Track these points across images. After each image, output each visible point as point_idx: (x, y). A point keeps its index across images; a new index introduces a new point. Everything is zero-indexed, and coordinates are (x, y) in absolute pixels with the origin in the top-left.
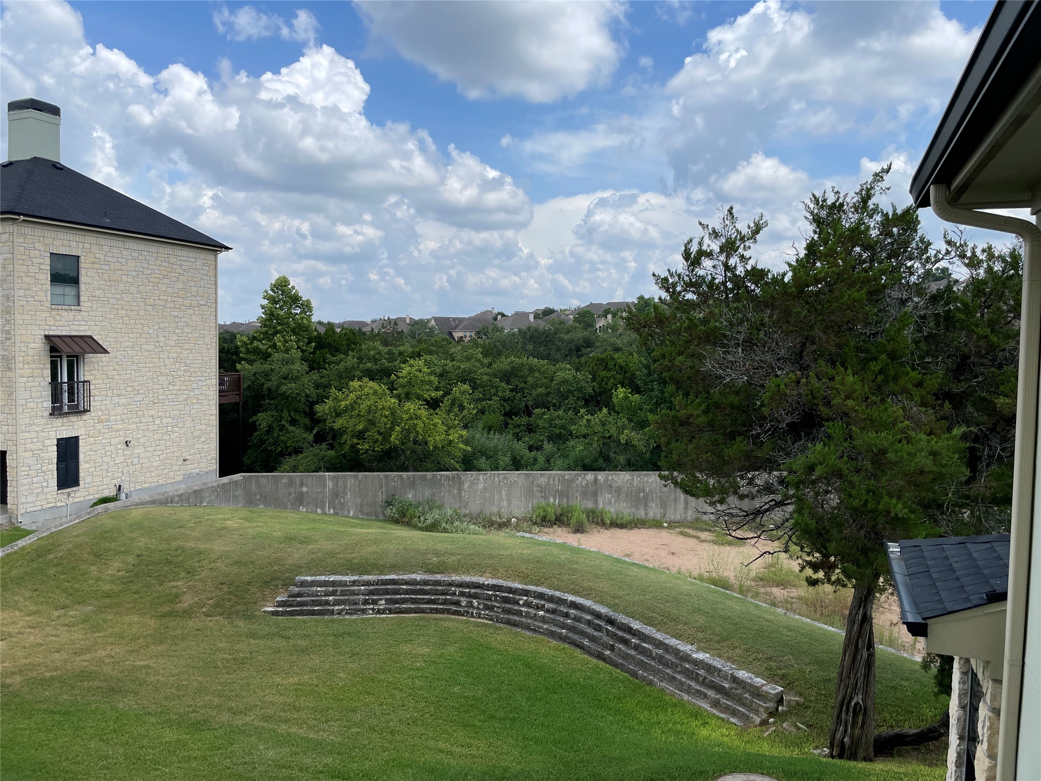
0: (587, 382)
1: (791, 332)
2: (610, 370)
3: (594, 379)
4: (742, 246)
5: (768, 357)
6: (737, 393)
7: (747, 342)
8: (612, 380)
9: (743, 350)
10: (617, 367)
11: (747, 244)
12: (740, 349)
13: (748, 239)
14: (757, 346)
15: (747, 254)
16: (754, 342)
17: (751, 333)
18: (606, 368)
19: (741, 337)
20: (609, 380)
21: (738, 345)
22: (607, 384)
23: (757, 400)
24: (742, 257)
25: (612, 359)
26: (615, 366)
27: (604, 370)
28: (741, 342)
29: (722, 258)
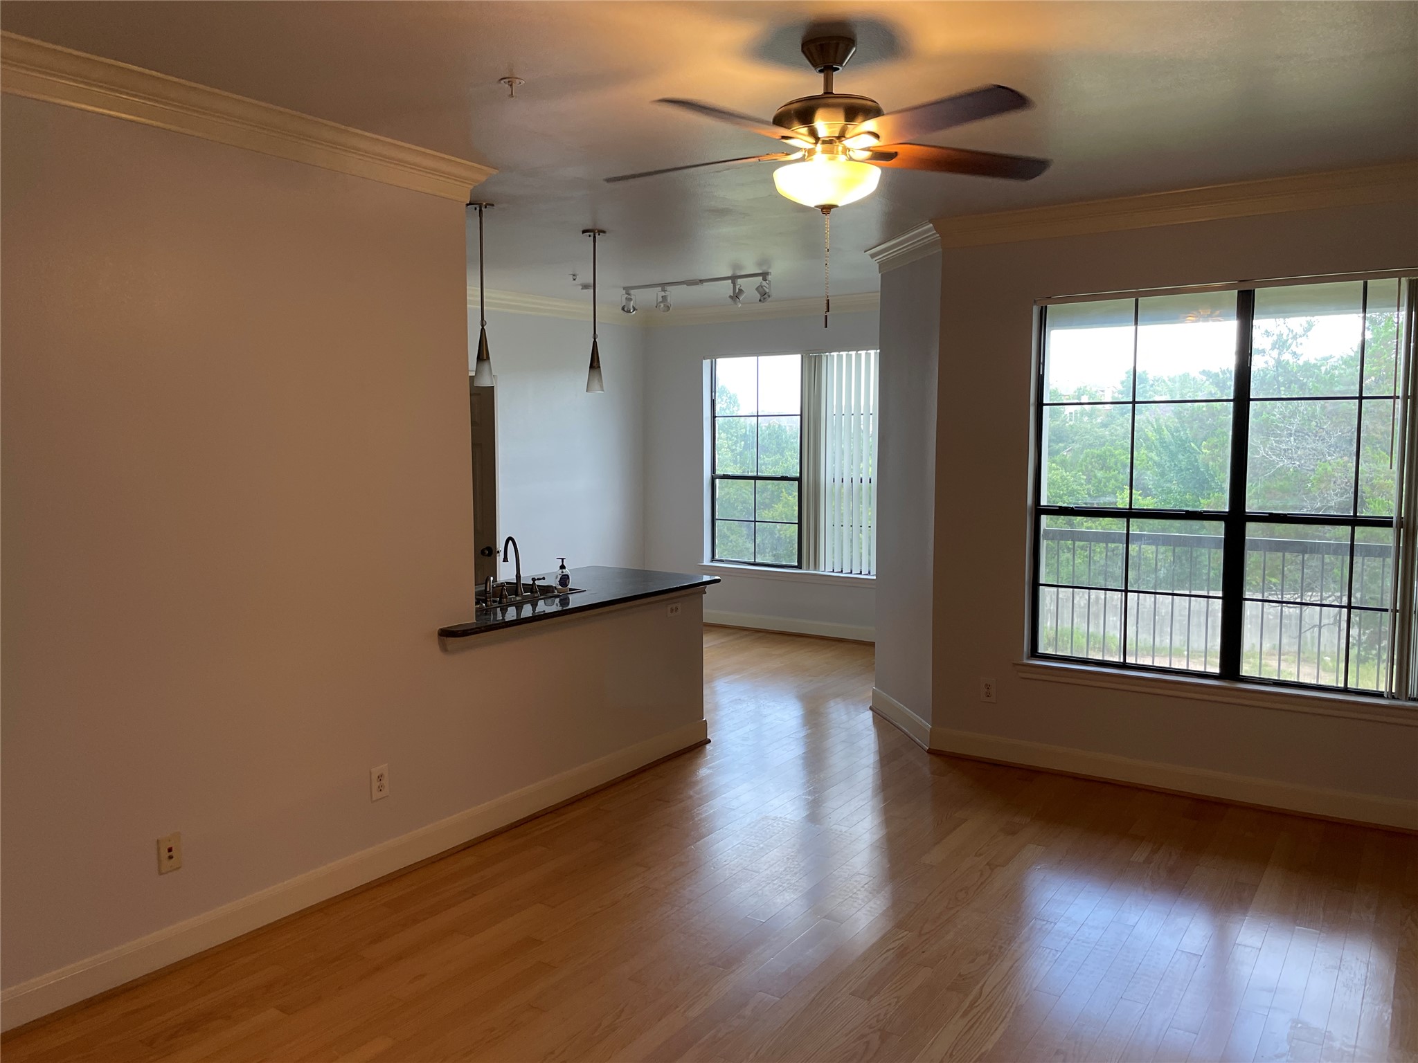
0: (1081, 485)
1: (1340, 422)
2: (1109, 468)
3: (1088, 481)
4: (1294, 343)
5: (1320, 446)
6: (1288, 479)
7: (1299, 432)
8: (1113, 481)
9: (1295, 440)
10: (1119, 465)
11: (1299, 340)
12: (1292, 438)
13: (1300, 336)
14: (1309, 435)
15: (1299, 351)
16: (1305, 432)
17: (1303, 424)
18: (1104, 467)
19: (1293, 428)
20: (1108, 481)
21: (1290, 435)
22: (1105, 486)
23: (1309, 483)
24: (1294, 353)
25: (1112, 455)
26: (1116, 464)
27: (1102, 469)
28: (1293, 432)
29: (1275, 353)
